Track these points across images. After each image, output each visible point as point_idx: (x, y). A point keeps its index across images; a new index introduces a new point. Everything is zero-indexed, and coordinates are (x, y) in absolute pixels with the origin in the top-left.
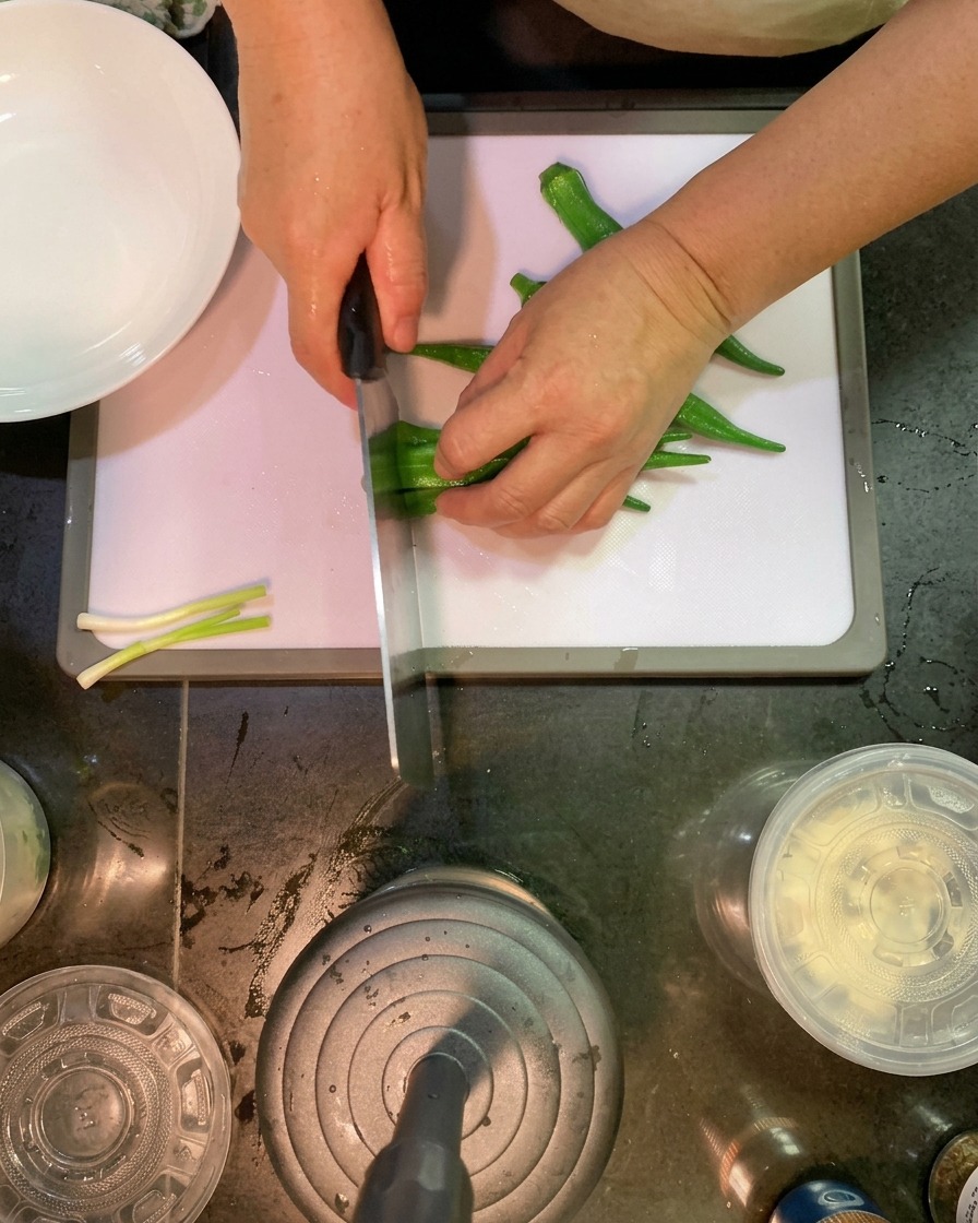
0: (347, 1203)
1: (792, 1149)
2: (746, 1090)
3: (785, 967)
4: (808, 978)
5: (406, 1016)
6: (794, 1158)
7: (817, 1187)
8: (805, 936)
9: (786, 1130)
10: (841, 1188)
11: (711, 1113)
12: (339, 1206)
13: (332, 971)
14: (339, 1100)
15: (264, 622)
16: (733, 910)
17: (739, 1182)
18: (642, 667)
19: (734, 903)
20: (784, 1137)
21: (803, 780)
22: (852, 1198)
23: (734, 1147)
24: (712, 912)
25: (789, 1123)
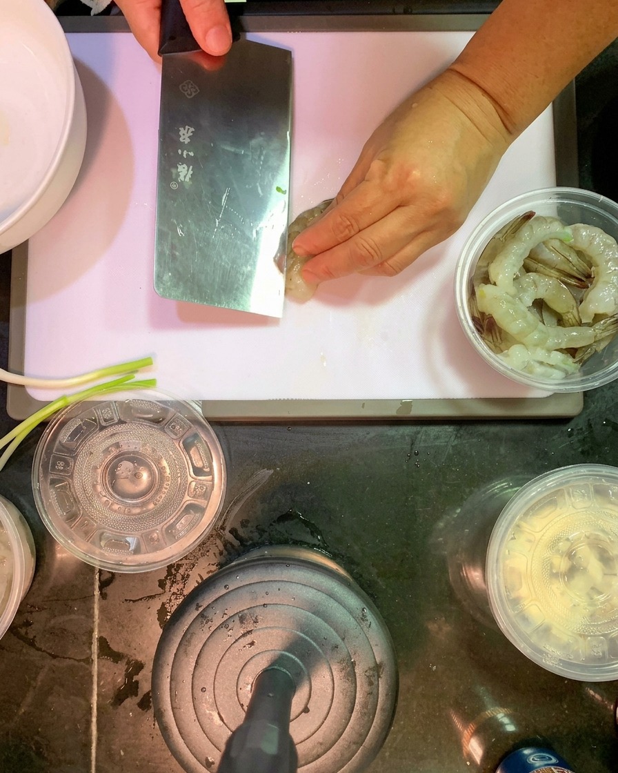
0: (213, 763)
1: (511, 728)
2: (481, 690)
3: (510, 612)
4: (525, 619)
5: (252, 644)
6: (512, 733)
7: (527, 752)
8: (523, 591)
9: (506, 715)
10: (544, 752)
11: (458, 706)
12: (208, 765)
13: (202, 615)
14: (208, 696)
15: (150, 383)
16: (475, 575)
17: (475, 749)
18: (416, 412)
19: (475, 570)
20: (506, 720)
21: (524, 489)
22: (550, 759)
23: (472, 727)
24: (460, 575)
25: (508, 711)
